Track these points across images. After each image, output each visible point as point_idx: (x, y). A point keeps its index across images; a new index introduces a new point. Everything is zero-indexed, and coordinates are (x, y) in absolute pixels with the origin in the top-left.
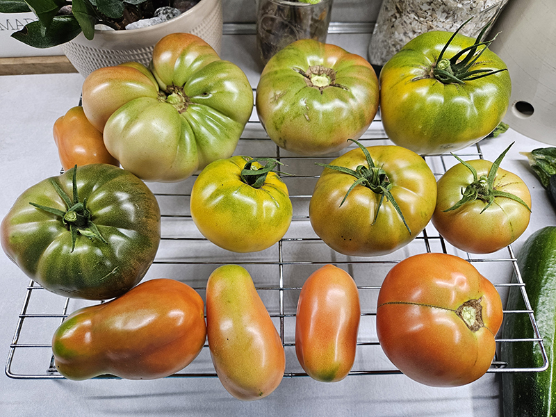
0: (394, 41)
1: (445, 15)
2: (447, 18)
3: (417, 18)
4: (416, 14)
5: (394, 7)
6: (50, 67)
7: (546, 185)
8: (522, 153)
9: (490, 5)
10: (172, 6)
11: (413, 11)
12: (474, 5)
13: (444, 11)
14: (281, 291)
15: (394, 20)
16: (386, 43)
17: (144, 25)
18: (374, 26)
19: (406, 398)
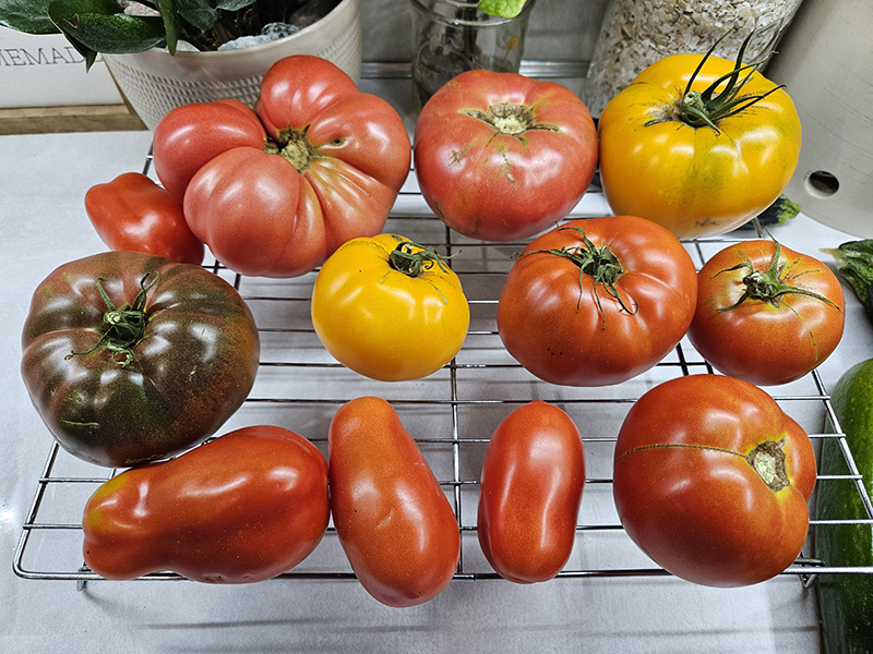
0: (621, 82)
1: (697, 39)
2: (699, 43)
3: (654, 46)
4: (653, 40)
5: (620, 31)
6: (100, 121)
7: (863, 299)
8: (824, 250)
9: (765, 24)
10: (287, 22)
11: (648, 36)
12: (740, 23)
13: (695, 33)
14: (456, 445)
15: (619, 50)
16: (607, 87)
17: (247, 43)
18: (588, 67)
19: (650, 630)
